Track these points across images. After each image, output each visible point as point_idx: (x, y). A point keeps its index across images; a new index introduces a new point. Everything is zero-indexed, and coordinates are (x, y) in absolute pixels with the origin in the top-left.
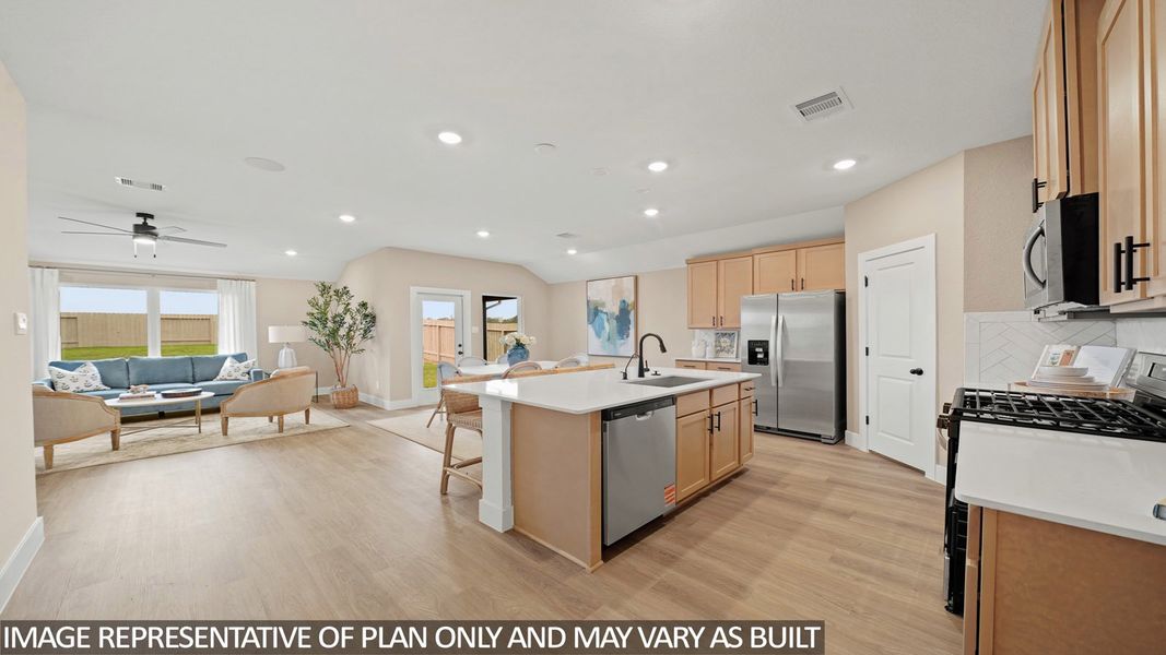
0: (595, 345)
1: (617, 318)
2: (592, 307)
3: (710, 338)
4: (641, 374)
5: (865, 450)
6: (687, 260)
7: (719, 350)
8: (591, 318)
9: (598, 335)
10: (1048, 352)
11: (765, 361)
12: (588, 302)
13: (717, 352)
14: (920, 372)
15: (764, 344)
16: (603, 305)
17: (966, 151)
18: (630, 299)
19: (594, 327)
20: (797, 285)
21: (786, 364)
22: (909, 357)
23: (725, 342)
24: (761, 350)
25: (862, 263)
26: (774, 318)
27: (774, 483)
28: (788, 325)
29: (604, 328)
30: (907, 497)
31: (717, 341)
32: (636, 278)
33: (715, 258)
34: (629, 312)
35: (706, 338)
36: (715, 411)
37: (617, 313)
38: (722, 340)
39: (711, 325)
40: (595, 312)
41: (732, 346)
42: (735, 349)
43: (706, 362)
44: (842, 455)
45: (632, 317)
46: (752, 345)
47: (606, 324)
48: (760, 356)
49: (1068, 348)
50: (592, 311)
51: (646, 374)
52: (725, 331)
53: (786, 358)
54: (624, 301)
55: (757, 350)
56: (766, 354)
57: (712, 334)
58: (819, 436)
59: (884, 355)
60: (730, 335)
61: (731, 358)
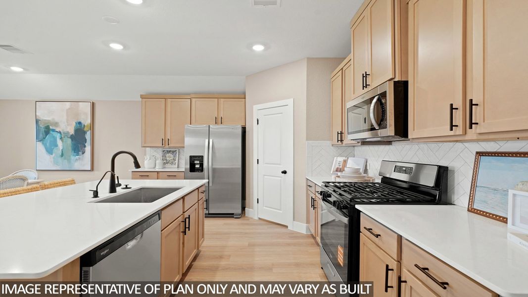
0: (45, 160)
1: (72, 137)
2: (42, 126)
3: (159, 154)
4: (113, 189)
5: (256, 218)
6: (141, 95)
7: (165, 162)
8: (41, 136)
9: (50, 151)
10: (336, 161)
11: (201, 169)
12: (37, 121)
13: (164, 164)
14: (285, 172)
15: (201, 158)
16: (56, 124)
17: (308, 58)
18: (87, 121)
19: (45, 145)
20: (218, 121)
21: (214, 170)
22: (280, 164)
23: (169, 157)
24: (198, 162)
25: (256, 111)
26: (207, 140)
27: (221, 257)
28: (215, 146)
29: (57, 146)
30: (289, 245)
31: (164, 156)
32: (93, 105)
33: (164, 97)
34: (85, 133)
35: (155, 154)
36: (186, 215)
37: (72, 132)
38: (167, 155)
39: (161, 145)
40: (45, 131)
41: (174, 160)
42: (177, 161)
43: (158, 172)
44: (245, 224)
45: (88, 136)
46: (192, 159)
47: (59, 143)
48: (197, 166)
49: (344, 158)
50: (43, 130)
51: (118, 189)
52: (169, 150)
53: (214, 167)
54: (80, 123)
55: (196, 162)
56: (202, 165)
57: (160, 151)
58: (233, 214)
59: (266, 164)
60: (173, 152)
61: (173, 168)
